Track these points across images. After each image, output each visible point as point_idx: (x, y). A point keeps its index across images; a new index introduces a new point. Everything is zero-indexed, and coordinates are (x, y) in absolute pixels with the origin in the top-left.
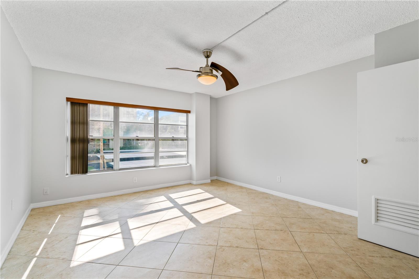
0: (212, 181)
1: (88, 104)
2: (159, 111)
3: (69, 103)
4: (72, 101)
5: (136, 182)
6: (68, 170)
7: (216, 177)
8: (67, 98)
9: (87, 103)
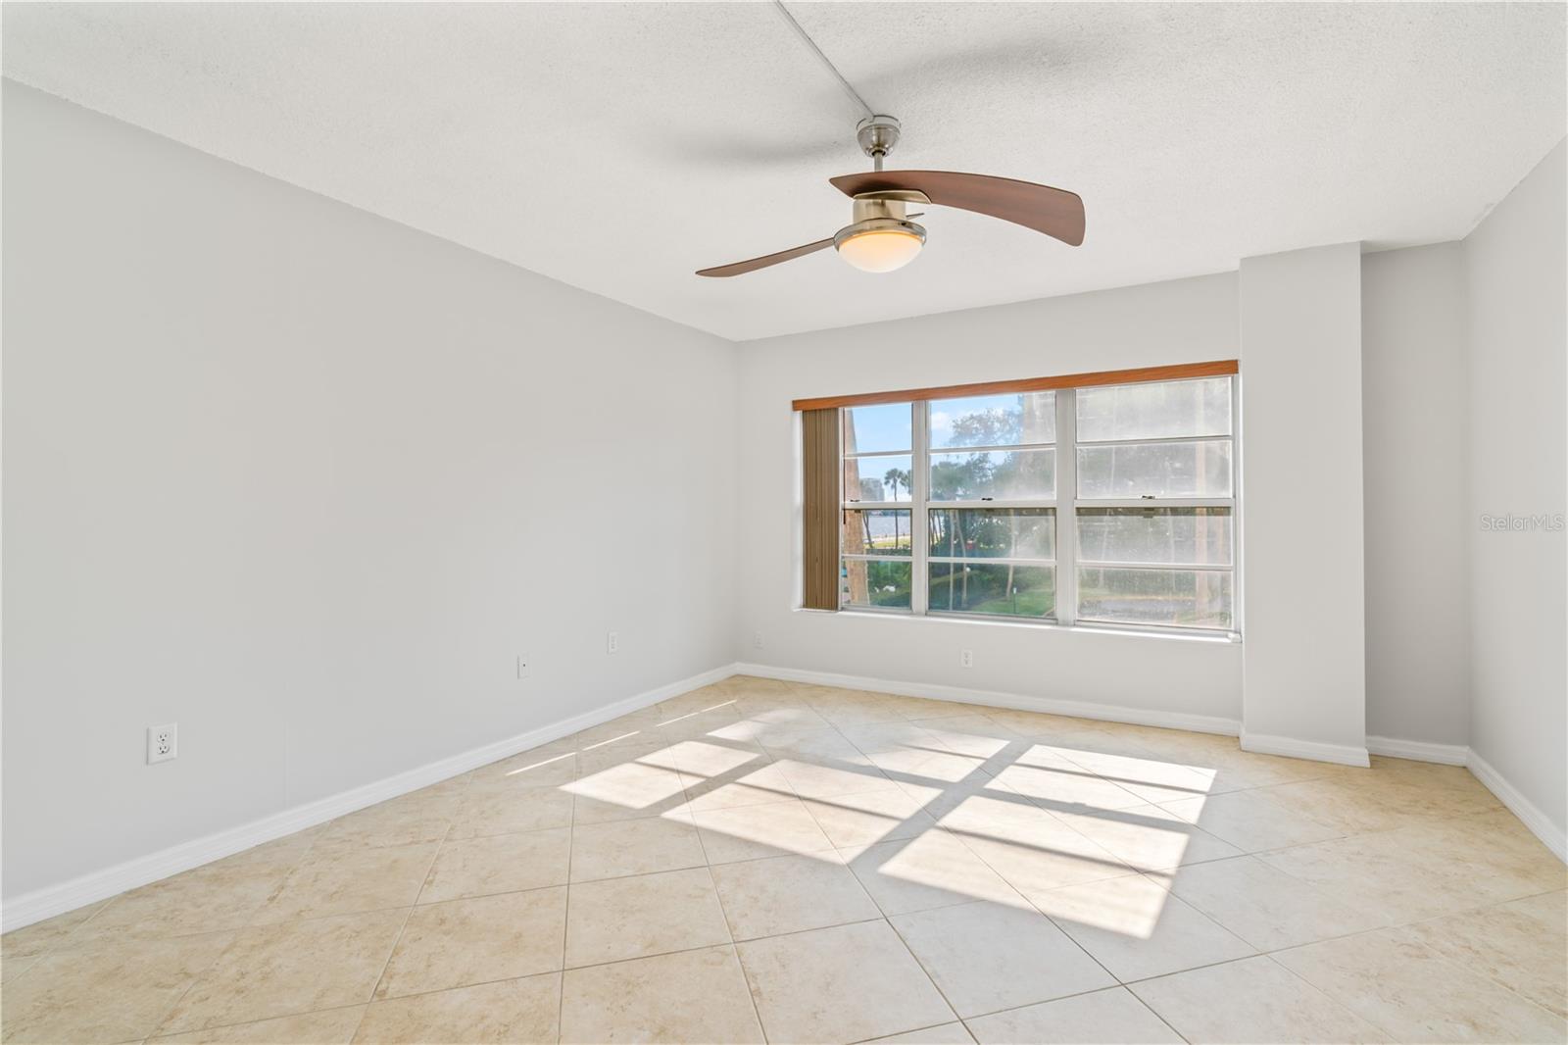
0: (1376, 759)
1: (836, 409)
2: (1078, 390)
3: (798, 415)
4: (804, 408)
5: (970, 665)
6: (798, 595)
7: (1466, 749)
8: (794, 402)
9: (835, 406)
